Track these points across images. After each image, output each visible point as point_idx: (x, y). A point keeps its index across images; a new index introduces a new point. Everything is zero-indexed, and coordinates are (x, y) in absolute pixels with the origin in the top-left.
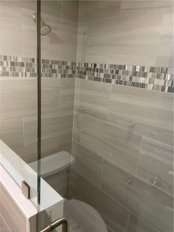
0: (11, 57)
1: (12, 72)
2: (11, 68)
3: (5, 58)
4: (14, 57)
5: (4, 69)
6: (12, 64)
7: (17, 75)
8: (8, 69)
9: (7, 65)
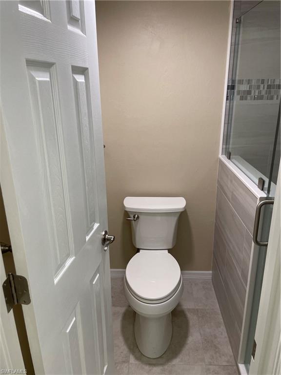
0: (268, 80)
1: (266, 95)
2: (266, 91)
3: (263, 81)
4: (271, 80)
5: (260, 92)
6: (269, 87)
7: (272, 98)
8: (263, 93)
9: (264, 89)
